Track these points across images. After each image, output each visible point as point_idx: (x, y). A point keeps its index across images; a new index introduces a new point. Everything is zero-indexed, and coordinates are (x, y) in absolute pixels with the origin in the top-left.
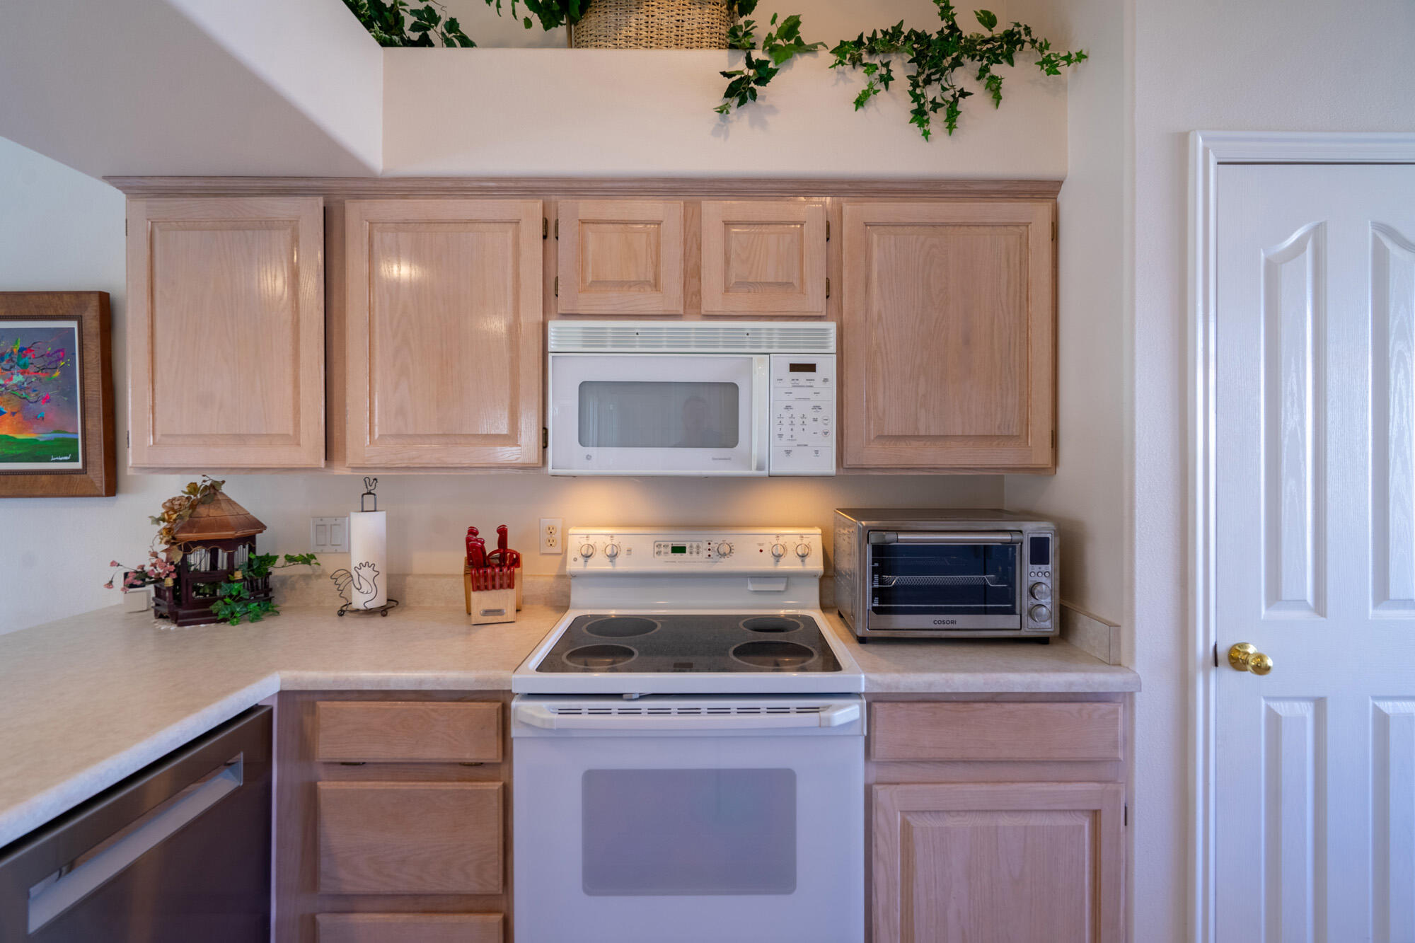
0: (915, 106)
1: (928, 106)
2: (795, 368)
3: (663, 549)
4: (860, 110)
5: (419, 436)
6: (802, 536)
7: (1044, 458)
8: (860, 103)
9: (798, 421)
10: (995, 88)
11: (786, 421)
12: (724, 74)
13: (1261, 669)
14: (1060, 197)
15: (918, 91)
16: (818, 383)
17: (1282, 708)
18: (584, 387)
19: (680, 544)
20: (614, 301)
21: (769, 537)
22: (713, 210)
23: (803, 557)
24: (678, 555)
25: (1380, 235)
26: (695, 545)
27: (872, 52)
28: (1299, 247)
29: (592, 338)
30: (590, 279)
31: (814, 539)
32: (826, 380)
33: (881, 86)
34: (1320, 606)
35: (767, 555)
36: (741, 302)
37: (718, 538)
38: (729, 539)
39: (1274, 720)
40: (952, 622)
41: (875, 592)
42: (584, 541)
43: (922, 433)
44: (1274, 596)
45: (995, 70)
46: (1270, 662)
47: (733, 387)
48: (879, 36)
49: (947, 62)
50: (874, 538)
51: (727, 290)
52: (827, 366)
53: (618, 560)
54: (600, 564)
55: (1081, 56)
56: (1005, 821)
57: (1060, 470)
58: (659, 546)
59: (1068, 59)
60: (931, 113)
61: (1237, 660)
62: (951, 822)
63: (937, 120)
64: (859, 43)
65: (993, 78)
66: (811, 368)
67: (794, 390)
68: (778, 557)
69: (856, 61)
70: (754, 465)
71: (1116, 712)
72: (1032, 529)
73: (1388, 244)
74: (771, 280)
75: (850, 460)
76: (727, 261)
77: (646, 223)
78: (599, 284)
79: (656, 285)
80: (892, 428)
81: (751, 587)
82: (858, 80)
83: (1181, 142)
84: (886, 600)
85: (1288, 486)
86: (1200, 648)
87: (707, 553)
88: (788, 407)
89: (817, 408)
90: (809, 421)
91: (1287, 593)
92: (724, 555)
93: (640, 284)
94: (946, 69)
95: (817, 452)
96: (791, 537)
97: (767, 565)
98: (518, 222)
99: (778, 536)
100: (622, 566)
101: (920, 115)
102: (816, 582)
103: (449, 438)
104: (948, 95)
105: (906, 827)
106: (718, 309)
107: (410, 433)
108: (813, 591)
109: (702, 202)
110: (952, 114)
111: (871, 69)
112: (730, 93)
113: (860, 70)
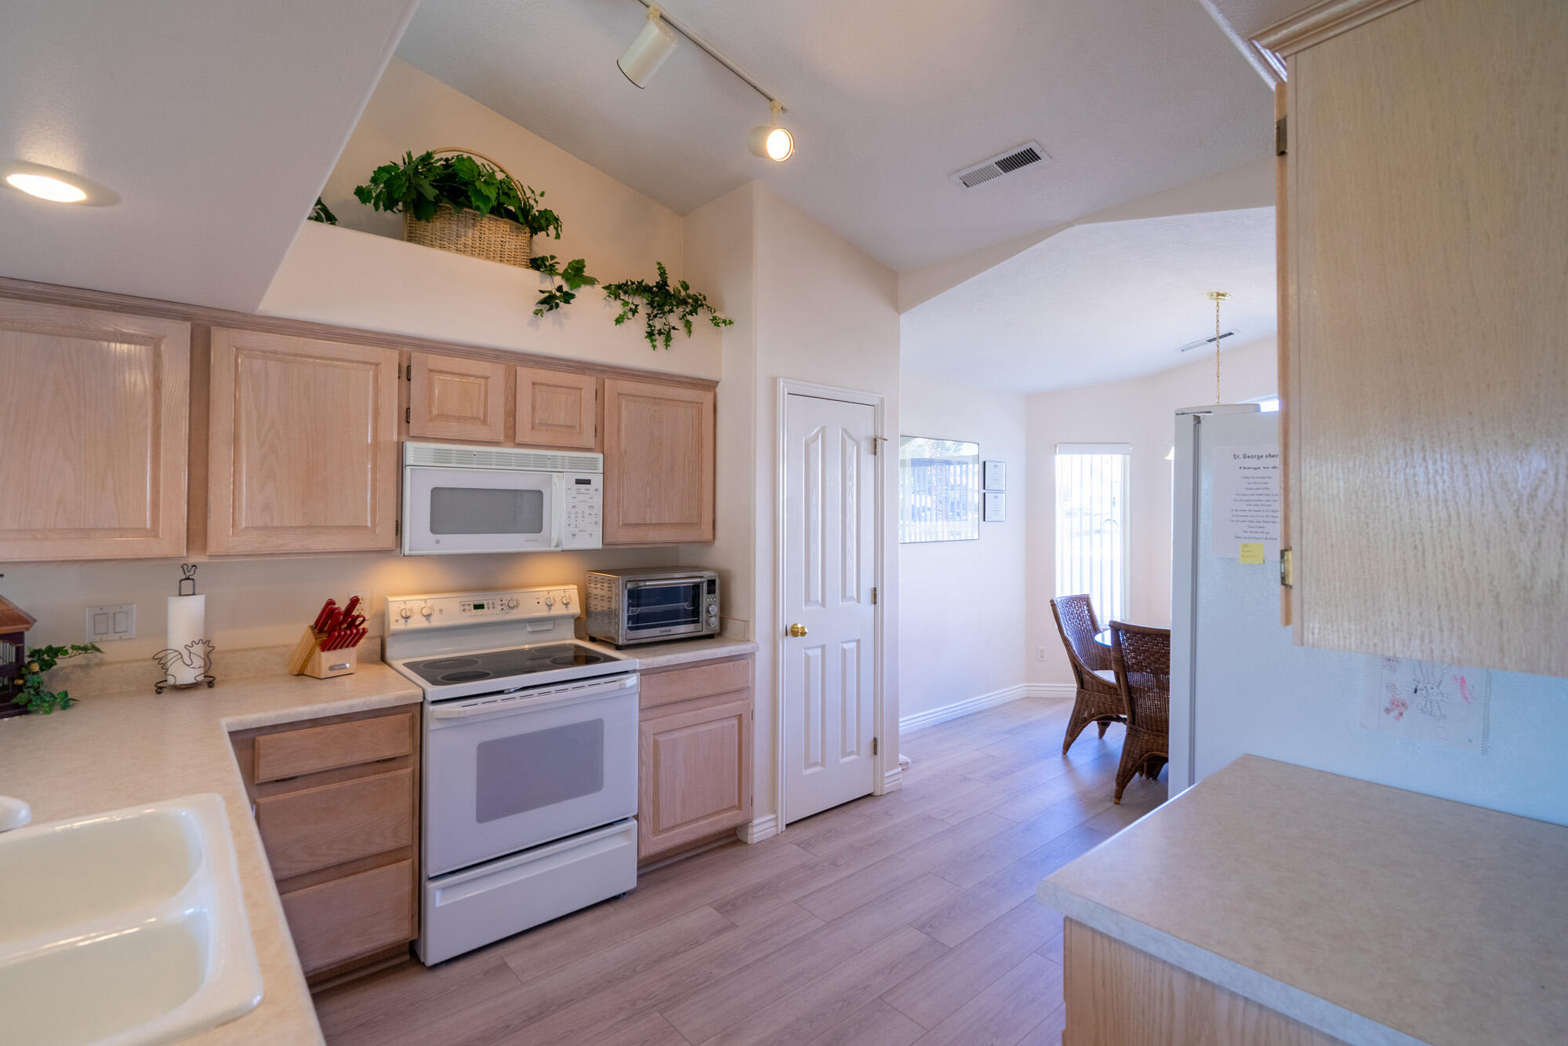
0: (649, 330)
1: (656, 332)
2: (578, 482)
3: (467, 607)
4: (618, 325)
5: (285, 528)
6: (564, 591)
7: (710, 537)
8: (618, 321)
9: (580, 516)
10: (688, 325)
11: (573, 516)
12: (541, 292)
13: (803, 634)
14: (718, 390)
15: (651, 322)
16: (592, 492)
17: (810, 652)
18: (435, 491)
19: (480, 603)
20: (454, 429)
21: (542, 592)
22: (525, 374)
23: (566, 604)
24: (479, 610)
25: (844, 434)
26: (490, 602)
27: (626, 293)
28: (816, 437)
29: (442, 458)
30: (435, 412)
31: (572, 592)
32: (596, 490)
33: (630, 315)
34: (823, 604)
35: (542, 604)
36: (542, 437)
37: (507, 596)
38: (515, 597)
39: (808, 658)
40: (670, 631)
41: (629, 618)
42: (403, 607)
44: (808, 601)
45: (689, 317)
46: (806, 630)
47: (539, 493)
48: (629, 283)
49: (667, 308)
50: (629, 586)
51: (533, 428)
52: (597, 481)
53: (432, 618)
54: (418, 623)
55: (731, 323)
56: (701, 729)
57: (716, 543)
58: (463, 605)
59: (724, 322)
60: (657, 336)
61: (795, 632)
62: (676, 735)
63: (660, 340)
64: (619, 287)
65: (688, 321)
66: (588, 482)
67: (578, 496)
68: (550, 606)
69: (617, 297)
70: (554, 543)
71: (748, 663)
72: (708, 575)
73: (846, 437)
74: (562, 423)
75: (608, 540)
76: (534, 409)
77: (477, 377)
78: (442, 416)
79: (484, 422)
80: (632, 519)
81: (529, 629)
82: (617, 308)
83: (774, 382)
84: (637, 621)
85: (813, 547)
86: (781, 629)
87: (500, 607)
88: (574, 507)
89: (591, 507)
90: (586, 515)
91: (812, 599)
92: (512, 608)
93: (473, 419)
94: (666, 313)
95: (591, 534)
96: (557, 591)
97: (543, 612)
98: (377, 365)
99: (549, 592)
100: (436, 622)
101: (650, 335)
102: (573, 621)
103: (311, 528)
104: (666, 328)
105: (656, 744)
106: (527, 440)
107: (276, 524)
108: (572, 627)
109: (518, 368)
110: (668, 339)
111: (626, 303)
112: (542, 302)
113: (619, 302)
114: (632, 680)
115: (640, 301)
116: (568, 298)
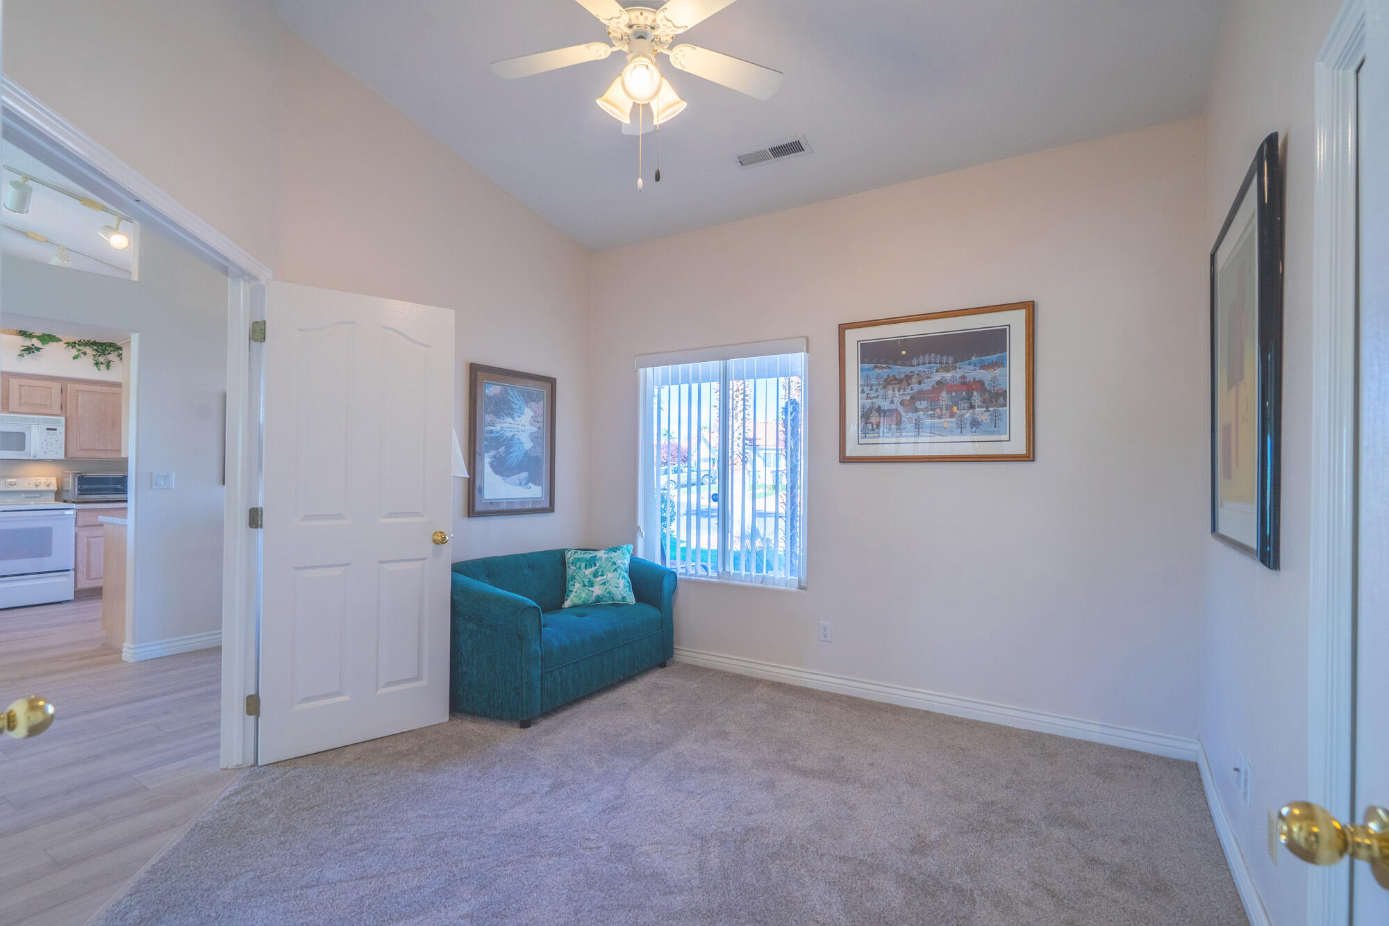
0: (95, 362)
1: (100, 363)
2: (48, 429)
4: (75, 360)
6: (47, 479)
8: (74, 358)
9: (50, 444)
10: (121, 359)
11: (45, 444)
12: (24, 346)
15: (96, 358)
16: (57, 434)
21: (33, 480)
22: (14, 383)
23: (48, 486)
27: (79, 345)
31: (53, 480)
32: (60, 433)
33: (83, 355)
35: (32, 484)
36: (26, 409)
37: (9, 480)
38: (15, 480)
40: (106, 497)
41: (79, 490)
43: (96, 448)
47: (23, 434)
48: (83, 340)
49: (107, 352)
50: (78, 475)
51: (19, 405)
52: (61, 429)
63: (103, 367)
64: (75, 343)
65: (121, 357)
66: (55, 429)
67: (48, 435)
68: (38, 486)
69: (73, 347)
70: (32, 455)
74: (39, 403)
75: (70, 455)
76: (20, 396)
80: (85, 447)
81: (24, 495)
82: (74, 352)
84: (82, 492)
88: (45, 440)
89: (57, 441)
90: (54, 444)
92: (12, 485)
94: (106, 354)
95: (57, 452)
96: (43, 480)
97: (33, 488)
99: (36, 479)
101: (96, 364)
102: (54, 494)
104: (107, 361)
105: (88, 543)
106: (15, 410)
108: (53, 496)
109: (10, 379)
110: (108, 366)
111: (79, 350)
112: (24, 350)
113: (75, 350)
114: (71, 512)
115: (88, 350)
116: (38, 349)
